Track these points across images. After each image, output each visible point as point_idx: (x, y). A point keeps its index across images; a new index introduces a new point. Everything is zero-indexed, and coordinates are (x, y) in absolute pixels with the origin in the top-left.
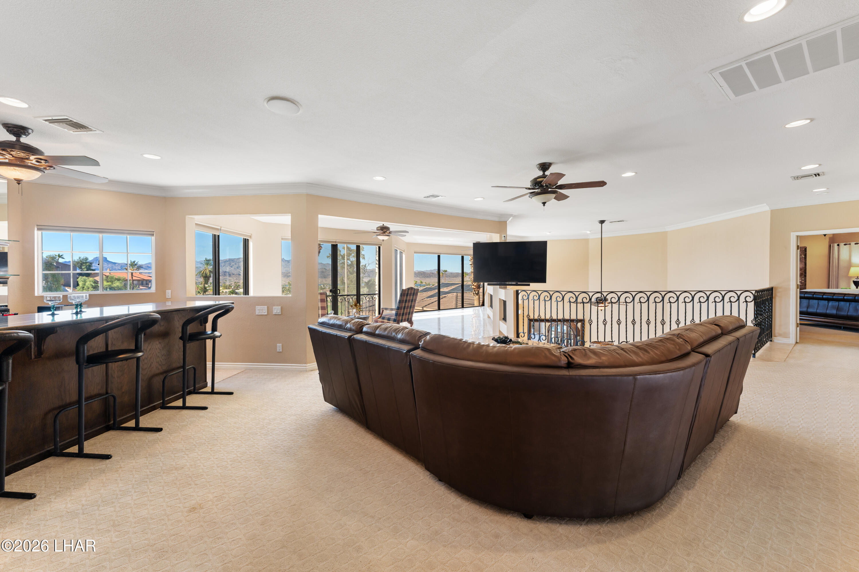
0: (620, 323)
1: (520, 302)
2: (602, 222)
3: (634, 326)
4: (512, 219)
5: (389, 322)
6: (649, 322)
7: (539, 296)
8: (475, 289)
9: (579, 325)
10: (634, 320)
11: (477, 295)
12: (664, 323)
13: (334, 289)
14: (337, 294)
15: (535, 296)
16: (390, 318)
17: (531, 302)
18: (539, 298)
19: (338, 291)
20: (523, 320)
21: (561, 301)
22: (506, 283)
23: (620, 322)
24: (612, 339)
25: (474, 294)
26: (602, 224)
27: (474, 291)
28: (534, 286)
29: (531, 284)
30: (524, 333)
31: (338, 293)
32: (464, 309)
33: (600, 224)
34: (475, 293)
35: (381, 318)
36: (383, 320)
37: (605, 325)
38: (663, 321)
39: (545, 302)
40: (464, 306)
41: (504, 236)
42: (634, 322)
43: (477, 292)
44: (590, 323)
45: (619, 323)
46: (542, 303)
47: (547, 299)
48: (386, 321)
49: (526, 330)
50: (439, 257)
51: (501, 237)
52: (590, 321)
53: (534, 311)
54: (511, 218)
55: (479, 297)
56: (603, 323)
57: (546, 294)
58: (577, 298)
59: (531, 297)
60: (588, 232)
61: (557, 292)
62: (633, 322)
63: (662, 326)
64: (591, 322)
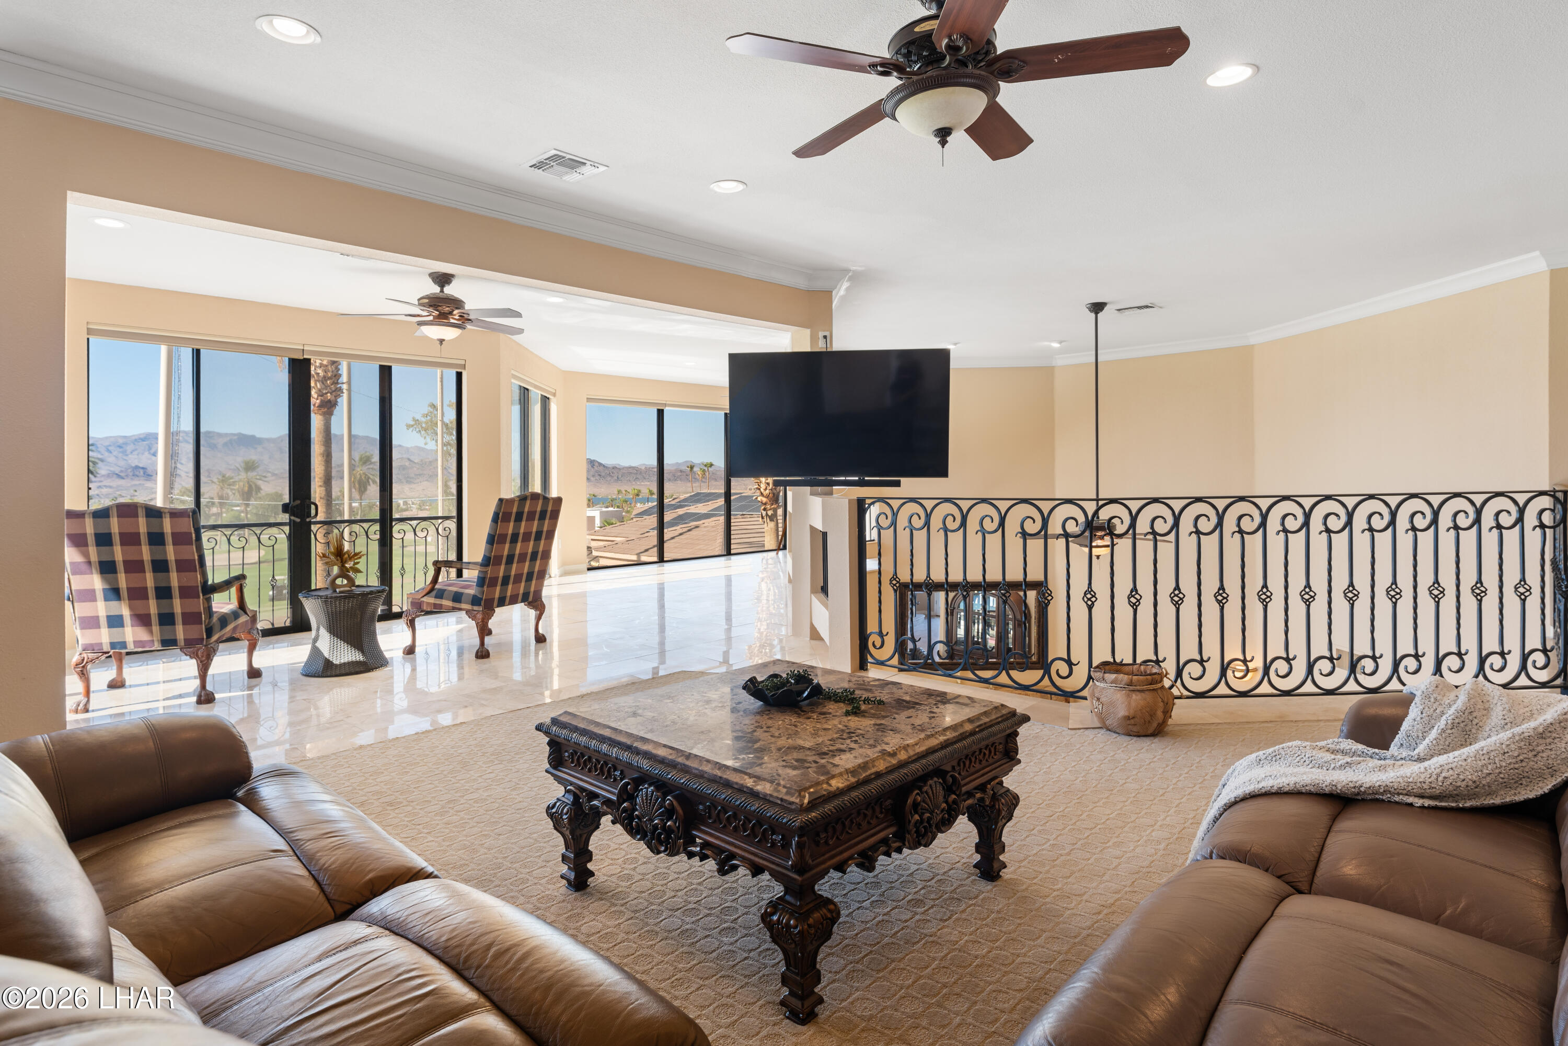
0: (1181, 599)
1: (871, 534)
2: (1097, 308)
3: (1222, 609)
4: (847, 289)
5: (457, 605)
6: (1268, 594)
7: (928, 516)
8: (765, 504)
9: (1032, 595)
10: (1222, 588)
11: (771, 520)
12: (1312, 597)
13: (298, 502)
14: (309, 515)
15: (915, 517)
16: (462, 594)
17: (904, 536)
18: (927, 524)
19: (313, 507)
20: (880, 592)
21: (996, 531)
22: (829, 478)
23: (1181, 596)
24: (1156, 653)
25: (763, 518)
26: (1096, 313)
27: (765, 509)
28: (911, 486)
29: (904, 480)
30: (881, 634)
31: (313, 512)
32: (733, 557)
33: (1093, 315)
34: (767, 515)
35: (434, 593)
36: (438, 601)
37: (1135, 607)
38: (1307, 590)
39: (946, 535)
40: (732, 552)
41: (825, 337)
42: (1221, 597)
43: (770, 513)
44: (1089, 603)
45: (1176, 599)
46: (938, 539)
47: (951, 525)
48: (449, 603)
49: (889, 625)
50: (660, 413)
51: (814, 338)
52: (1089, 596)
53: (912, 564)
54: (846, 285)
55: (777, 523)
56: (1129, 601)
57: (948, 508)
58: (1045, 522)
59: (902, 521)
60: (1056, 345)
61: (984, 500)
62: (1220, 595)
63: (1304, 606)
64: (1093, 599)
